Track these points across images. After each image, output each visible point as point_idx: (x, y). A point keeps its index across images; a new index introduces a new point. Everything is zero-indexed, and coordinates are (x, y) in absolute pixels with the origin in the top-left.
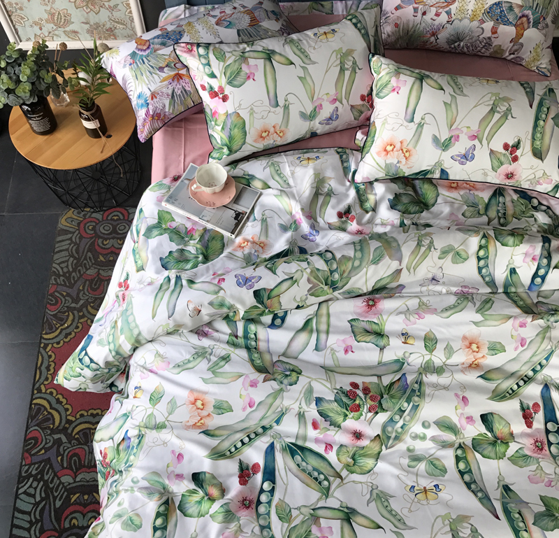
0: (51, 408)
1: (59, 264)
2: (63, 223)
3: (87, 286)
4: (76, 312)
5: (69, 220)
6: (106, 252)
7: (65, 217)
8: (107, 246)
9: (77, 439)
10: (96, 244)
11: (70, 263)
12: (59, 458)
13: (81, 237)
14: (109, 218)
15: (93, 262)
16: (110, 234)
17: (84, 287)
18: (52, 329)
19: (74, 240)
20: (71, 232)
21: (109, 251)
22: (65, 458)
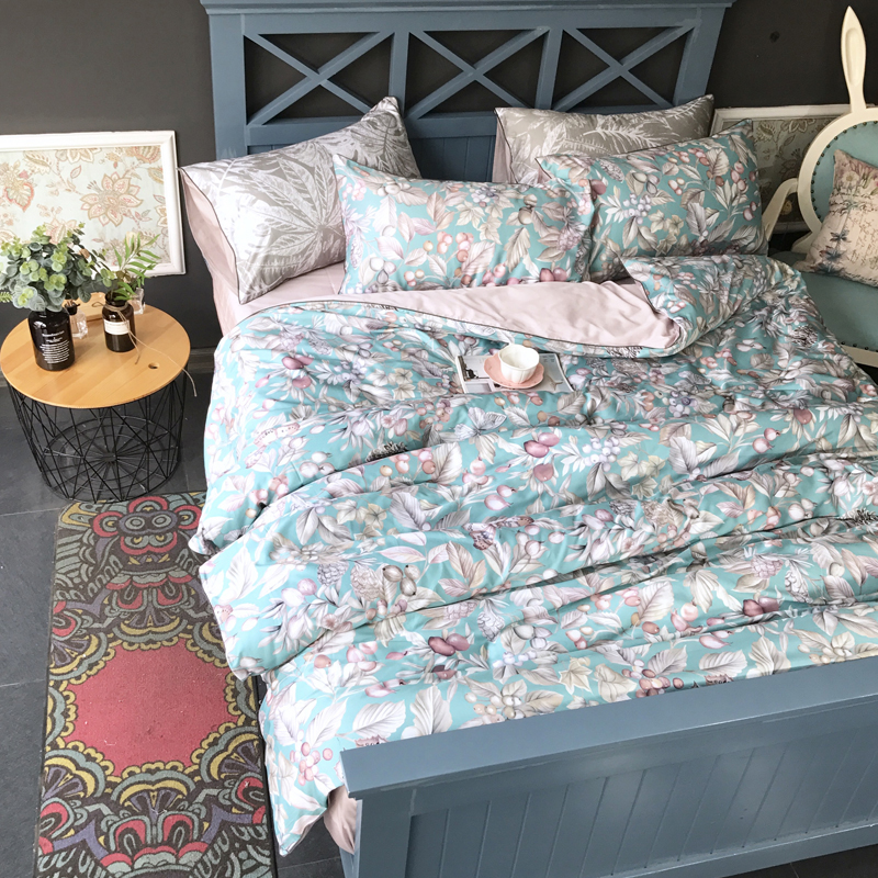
0: (78, 768)
1: (65, 574)
2: (65, 521)
3: (115, 598)
4: (102, 635)
5: (75, 517)
6: (141, 552)
7: (68, 514)
8: (141, 545)
9: (129, 808)
10: (122, 543)
11: (83, 572)
12: (101, 839)
13: (97, 538)
14: (138, 510)
15: (121, 566)
16: (143, 529)
17: (110, 601)
18: (64, 660)
19: (85, 540)
20: (79, 532)
21: (145, 551)
22: (111, 838)
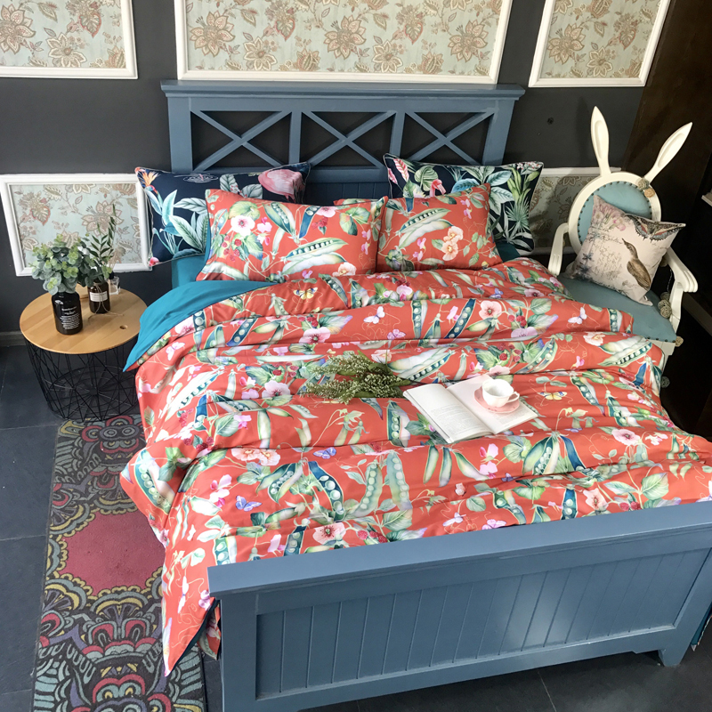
0: (68, 590)
1: (62, 466)
2: (62, 432)
3: (95, 481)
4: (86, 505)
5: (70, 429)
6: (113, 452)
7: (64, 427)
8: (114, 447)
9: (102, 616)
10: (101, 446)
11: (74, 464)
12: (83, 637)
13: (84, 443)
14: (113, 424)
15: (100, 461)
16: (116, 436)
17: (92, 483)
18: (60, 521)
19: (76, 444)
20: (72, 439)
21: (117, 450)
22: (90, 636)
